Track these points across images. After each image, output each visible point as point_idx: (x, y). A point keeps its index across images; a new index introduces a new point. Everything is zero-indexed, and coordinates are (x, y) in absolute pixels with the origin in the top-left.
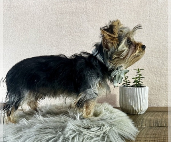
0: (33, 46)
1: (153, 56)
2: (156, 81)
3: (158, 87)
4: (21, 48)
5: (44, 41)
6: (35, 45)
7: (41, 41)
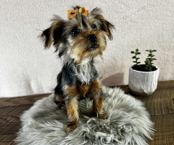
0: (30, 26)
1: (164, 29)
2: (164, 55)
3: (165, 61)
4: (16, 29)
5: (43, 20)
6: (32, 24)
7: (38, 19)
